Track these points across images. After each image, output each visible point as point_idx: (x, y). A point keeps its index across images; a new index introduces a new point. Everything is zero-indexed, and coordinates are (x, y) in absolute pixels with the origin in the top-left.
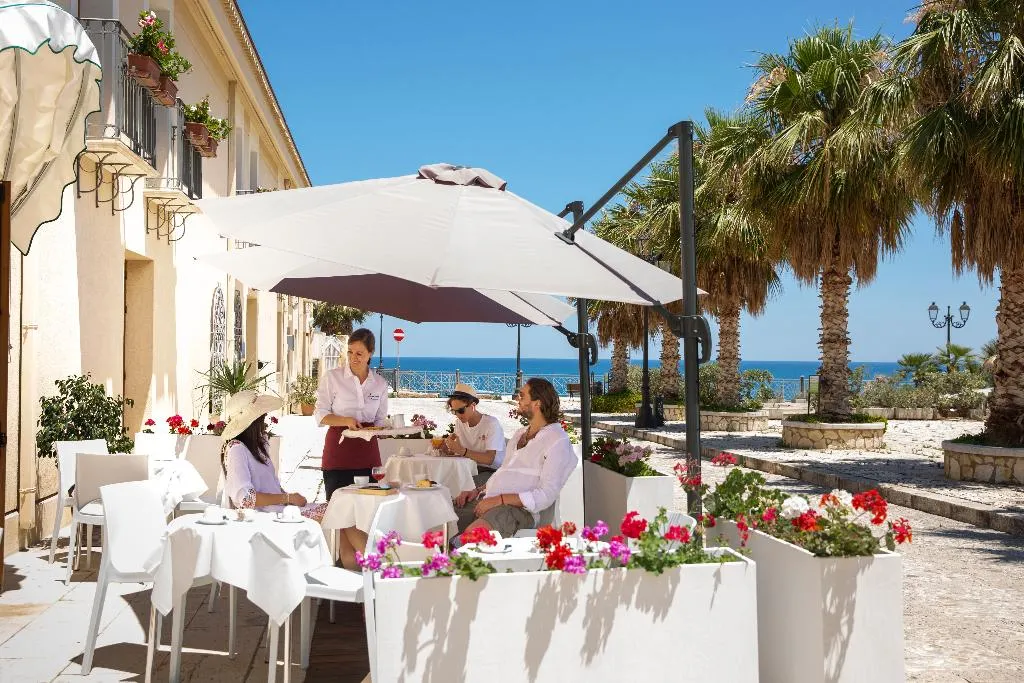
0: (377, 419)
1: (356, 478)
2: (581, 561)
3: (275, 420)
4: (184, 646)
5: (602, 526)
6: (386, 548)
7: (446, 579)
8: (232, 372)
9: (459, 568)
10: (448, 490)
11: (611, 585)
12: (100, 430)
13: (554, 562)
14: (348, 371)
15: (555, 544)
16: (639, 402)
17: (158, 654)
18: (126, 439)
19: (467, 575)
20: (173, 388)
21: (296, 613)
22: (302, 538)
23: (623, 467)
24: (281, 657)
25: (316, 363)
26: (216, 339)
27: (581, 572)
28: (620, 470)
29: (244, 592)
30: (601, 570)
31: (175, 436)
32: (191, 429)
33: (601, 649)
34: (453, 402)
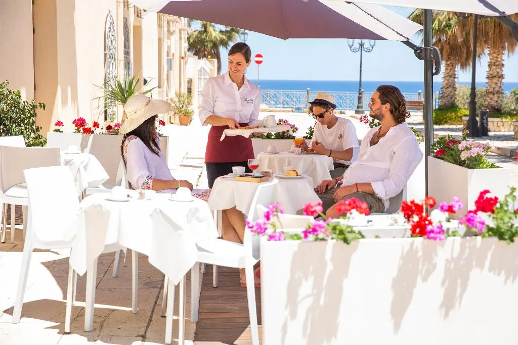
0: (251, 120)
1: (234, 168)
2: (441, 230)
3: (163, 123)
4: (96, 302)
5: (458, 201)
6: (271, 216)
7: (322, 243)
8: (123, 86)
9: (335, 233)
10: (311, 179)
11: (467, 251)
12: (18, 128)
13: (418, 230)
14: (228, 80)
15: (417, 215)
16: (465, 116)
17: (74, 308)
18: (39, 137)
19: (341, 239)
20: (75, 98)
21: (188, 276)
22: (193, 214)
23: (465, 161)
24: (176, 312)
25: (190, 82)
26: (108, 58)
27: (441, 239)
28: (461, 163)
29: (146, 257)
30: (458, 239)
31: (80, 136)
32: (93, 129)
33: (457, 305)
34: (314, 108)
